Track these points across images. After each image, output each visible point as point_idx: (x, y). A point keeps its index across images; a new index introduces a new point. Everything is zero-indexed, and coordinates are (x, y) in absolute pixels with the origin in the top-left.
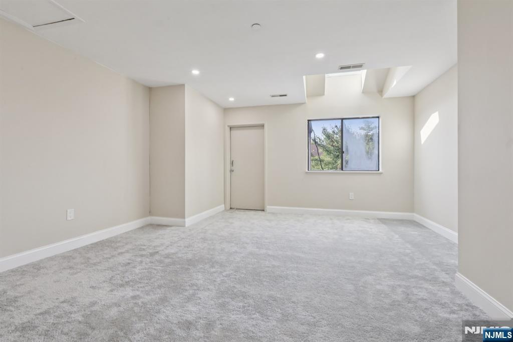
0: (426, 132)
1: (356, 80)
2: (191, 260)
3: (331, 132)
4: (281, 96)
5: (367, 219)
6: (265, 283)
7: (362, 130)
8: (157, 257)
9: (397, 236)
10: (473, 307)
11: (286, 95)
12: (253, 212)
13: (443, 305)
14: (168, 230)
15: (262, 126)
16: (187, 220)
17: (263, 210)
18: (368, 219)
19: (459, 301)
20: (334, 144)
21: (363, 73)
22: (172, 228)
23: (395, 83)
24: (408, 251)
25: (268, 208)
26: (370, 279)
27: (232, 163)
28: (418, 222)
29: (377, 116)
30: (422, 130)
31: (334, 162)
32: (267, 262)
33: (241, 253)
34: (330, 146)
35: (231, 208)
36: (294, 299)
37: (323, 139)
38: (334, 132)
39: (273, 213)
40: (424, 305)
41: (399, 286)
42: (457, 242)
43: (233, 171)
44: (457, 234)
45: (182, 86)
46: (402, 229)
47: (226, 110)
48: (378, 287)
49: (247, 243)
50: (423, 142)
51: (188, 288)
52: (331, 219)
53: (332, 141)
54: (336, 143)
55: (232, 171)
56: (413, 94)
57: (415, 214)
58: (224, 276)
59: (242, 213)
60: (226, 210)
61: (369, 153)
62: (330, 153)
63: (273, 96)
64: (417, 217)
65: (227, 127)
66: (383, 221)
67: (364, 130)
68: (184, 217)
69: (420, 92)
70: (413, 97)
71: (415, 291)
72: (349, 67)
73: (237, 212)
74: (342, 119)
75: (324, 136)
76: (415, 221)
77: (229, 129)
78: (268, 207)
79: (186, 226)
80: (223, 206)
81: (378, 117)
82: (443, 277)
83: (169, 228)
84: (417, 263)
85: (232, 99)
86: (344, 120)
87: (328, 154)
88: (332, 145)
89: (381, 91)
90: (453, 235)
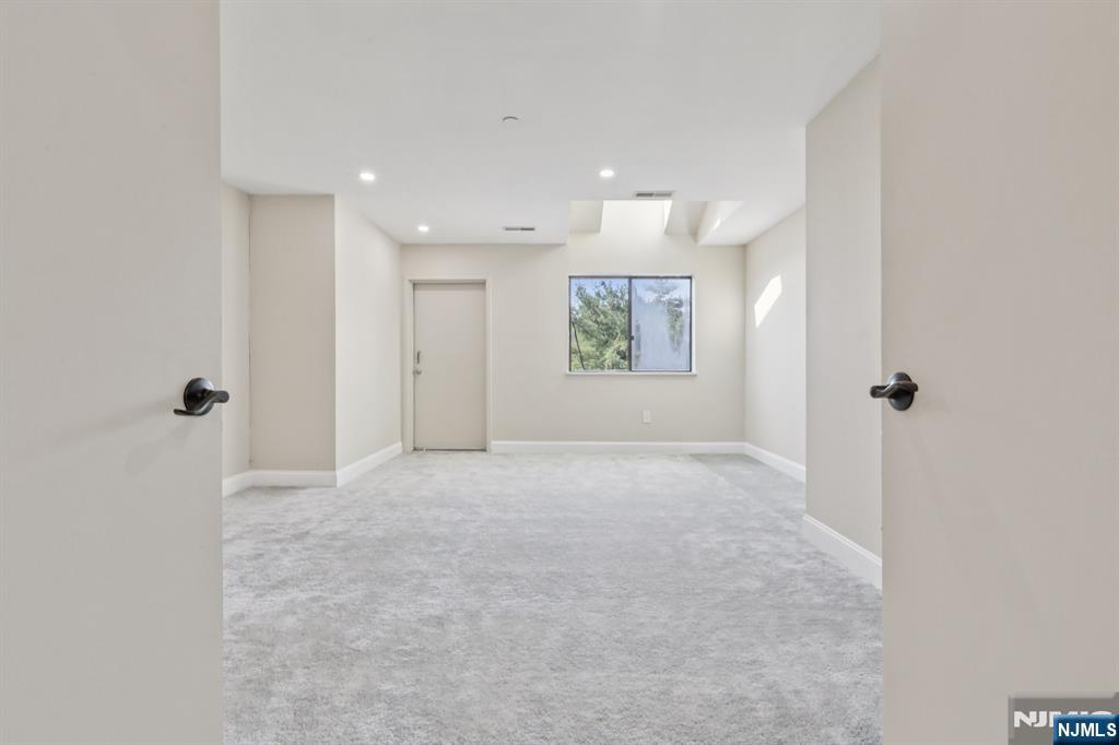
0: (763, 306)
1: (655, 215)
2: (384, 538)
3: (593, 295)
4: (523, 229)
5: (673, 456)
6: (535, 558)
7: (650, 292)
8: (311, 541)
9: (722, 479)
10: (822, 554)
11: (532, 229)
12: (463, 454)
13: (788, 557)
14: (302, 496)
15: (482, 284)
16: (338, 473)
17: (484, 450)
18: (675, 456)
19: (806, 550)
20: (599, 320)
21: (667, 204)
22: (309, 491)
23: (717, 224)
24: (739, 498)
25: (495, 445)
26: (690, 537)
27: (418, 357)
28: (751, 455)
29: (688, 274)
30: (758, 302)
31: (598, 353)
32: (527, 531)
33: (475, 521)
34: (590, 323)
35: (415, 449)
36: (589, 572)
37: (577, 308)
38: (598, 294)
39: (505, 455)
40: (766, 558)
41: (733, 541)
42: (804, 480)
43: (419, 373)
44: (804, 468)
45: (329, 198)
46: (729, 468)
47: (406, 249)
48: (705, 546)
49: (477, 506)
50: (758, 323)
51: (406, 577)
52: (613, 459)
53: (595, 312)
54: (602, 317)
55: (417, 373)
56: (744, 242)
57: (747, 445)
58: (460, 556)
59: (441, 458)
60: (405, 452)
61: (675, 340)
62: (592, 336)
63: (507, 229)
64: (749, 448)
65: (407, 283)
66: (699, 457)
67: (655, 291)
68: (333, 468)
69: (756, 239)
70: (744, 248)
71: (753, 545)
72: (649, 195)
73: (430, 454)
74: (631, 278)
75: (581, 303)
76: (747, 456)
77: (410, 287)
78: (493, 442)
79: (338, 485)
80: (400, 444)
81: (690, 278)
82: (788, 525)
83: (305, 491)
84: (754, 511)
85: (423, 229)
86: (633, 280)
87: (588, 339)
88: (596, 322)
89: (695, 233)
90: (799, 470)
